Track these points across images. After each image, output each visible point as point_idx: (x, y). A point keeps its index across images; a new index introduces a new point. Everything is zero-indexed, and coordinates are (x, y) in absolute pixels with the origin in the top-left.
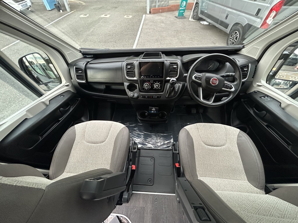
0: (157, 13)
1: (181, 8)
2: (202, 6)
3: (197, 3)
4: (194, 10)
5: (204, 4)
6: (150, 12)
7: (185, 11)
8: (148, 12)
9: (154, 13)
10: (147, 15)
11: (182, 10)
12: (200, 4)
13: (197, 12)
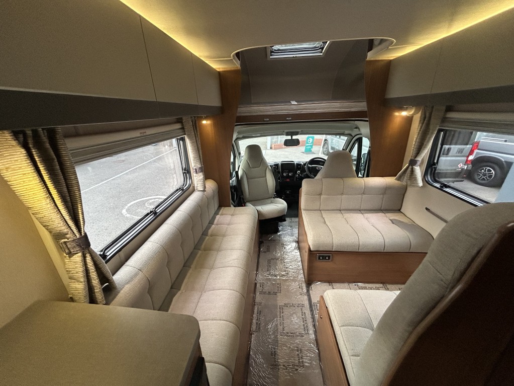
0: (279, 149)
1: (307, 145)
2: (332, 142)
3: (326, 140)
4: (324, 146)
5: (334, 141)
6: (271, 148)
7: (313, 146)
8: (269, 148)
9: (275, 149)
10: (267, 151)
11: (309, 146)
12: (329, 141)
13: (327, 148)
